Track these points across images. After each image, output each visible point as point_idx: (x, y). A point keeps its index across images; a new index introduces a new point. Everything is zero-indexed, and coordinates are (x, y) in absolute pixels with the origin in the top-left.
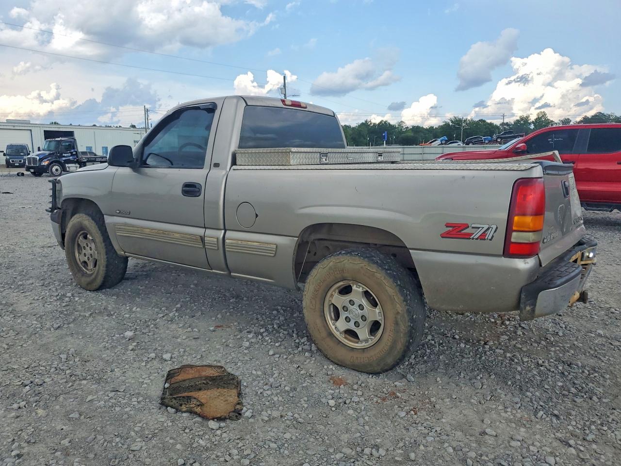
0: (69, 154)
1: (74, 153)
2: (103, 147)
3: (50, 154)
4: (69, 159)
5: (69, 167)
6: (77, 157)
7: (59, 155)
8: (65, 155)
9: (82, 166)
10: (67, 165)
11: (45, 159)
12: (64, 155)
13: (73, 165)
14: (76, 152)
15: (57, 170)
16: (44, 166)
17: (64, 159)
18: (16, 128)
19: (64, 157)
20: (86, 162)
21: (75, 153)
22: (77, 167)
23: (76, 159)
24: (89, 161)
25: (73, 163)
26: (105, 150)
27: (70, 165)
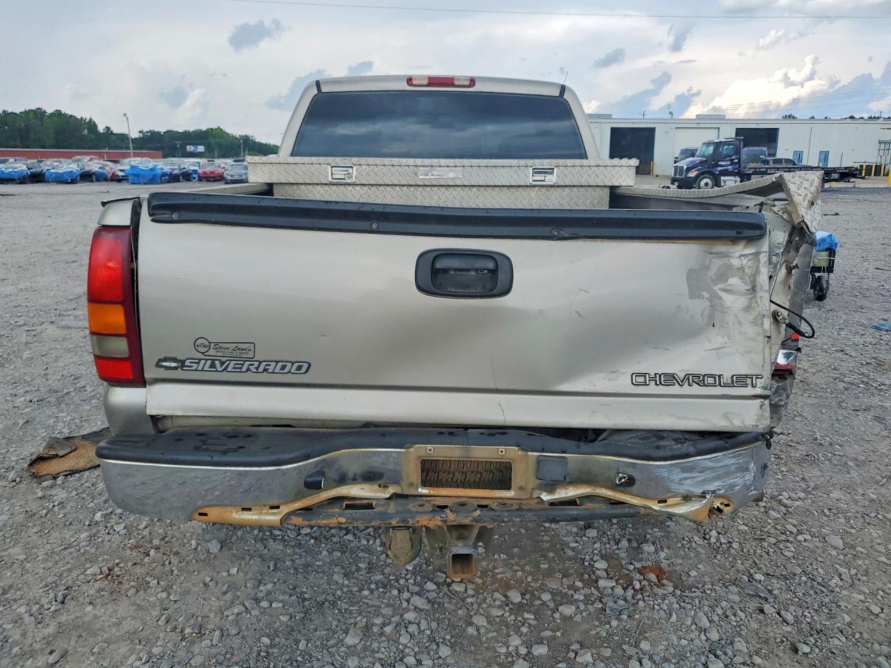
0: (729, 163)
1: (735, 161)
2: (821, 152)
3: (701, 162)
4: (727, 170)
5: (725, 182)
6: (739, 166)
7: (713, 163)
8: (722, 163)
9: (745, 180)
10: (722, 178)
11: (694, 168)
12: (720, 163)
13: (732, 178)
14: (739, 159)
15: (706, 184)
16: (691, 177)
17: (720, 169)
18: (701, 126)
19: (721, 166)
20: (751, 174)
21: (737, 161)
22: (736, 181)
23: (736, 169)
24: (755, 173)
25: (732, 175)
26: (823, 157)
27: (726, 178)
